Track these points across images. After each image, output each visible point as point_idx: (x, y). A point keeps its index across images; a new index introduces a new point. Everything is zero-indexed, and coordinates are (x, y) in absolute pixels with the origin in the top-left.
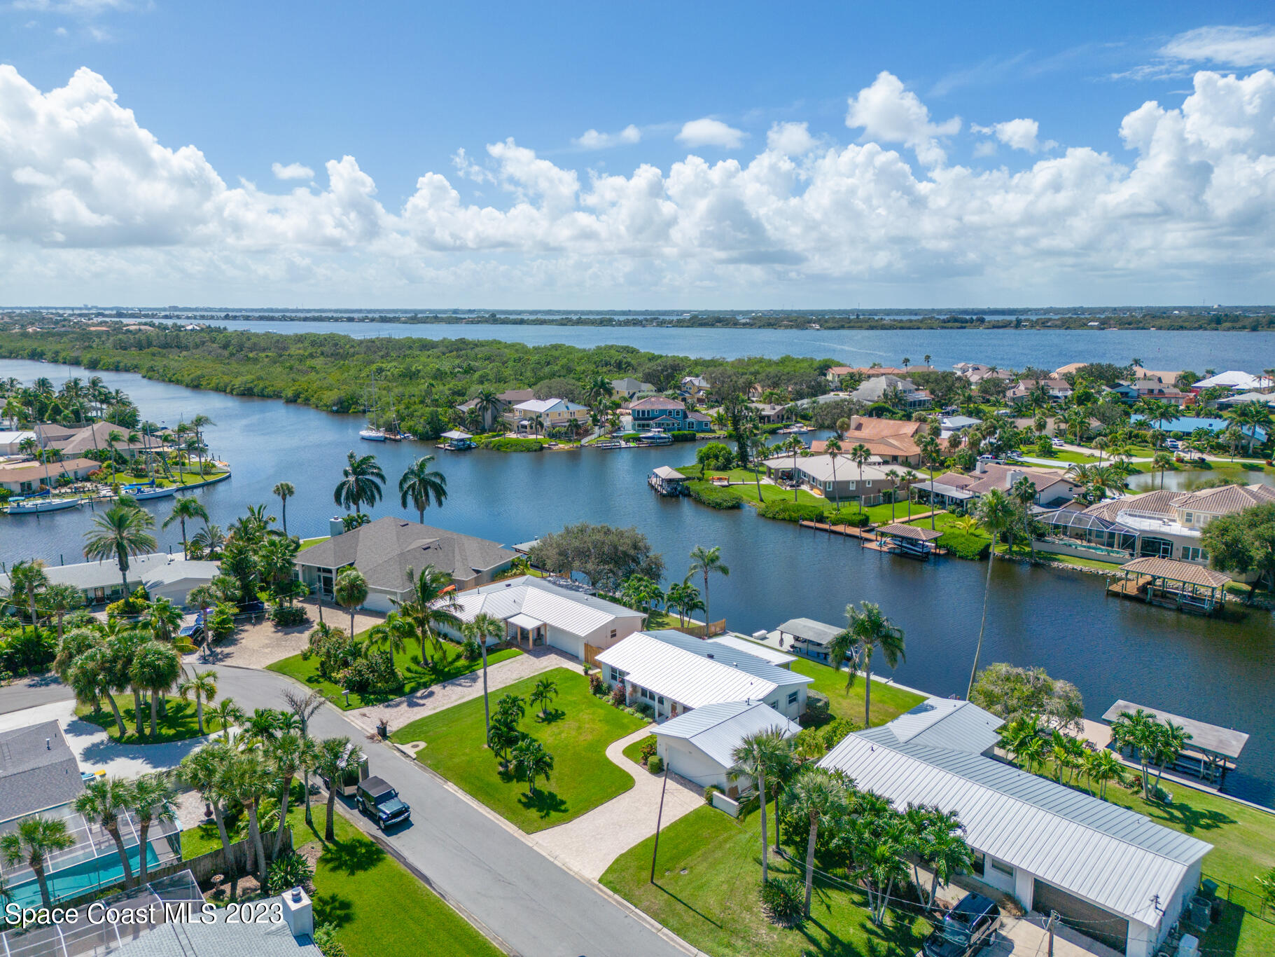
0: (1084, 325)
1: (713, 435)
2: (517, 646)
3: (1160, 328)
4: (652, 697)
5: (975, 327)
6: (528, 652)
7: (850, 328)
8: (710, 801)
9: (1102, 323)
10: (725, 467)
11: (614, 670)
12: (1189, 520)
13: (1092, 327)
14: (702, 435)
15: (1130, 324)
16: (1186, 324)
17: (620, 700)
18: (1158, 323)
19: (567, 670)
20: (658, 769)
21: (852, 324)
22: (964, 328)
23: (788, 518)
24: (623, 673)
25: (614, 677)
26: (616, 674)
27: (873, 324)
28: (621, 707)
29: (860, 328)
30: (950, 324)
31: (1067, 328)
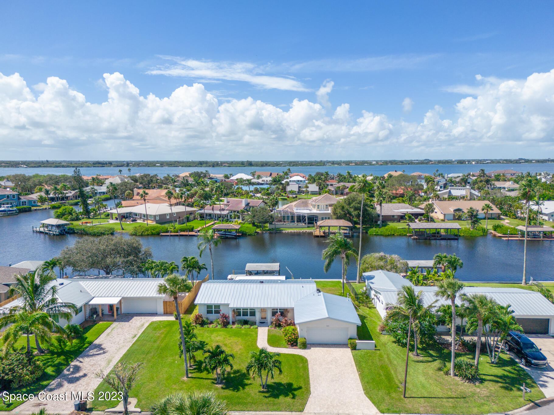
0: (155, 166)
1: (42, 208)
2: (101, 320)
3: (183, 166)
4: (245, 314)
5: (109, 166)
6: (115, 321)
7: (44, 167)
8: (354, 348)
9: (161, 165)
10: (77, 219)
11: (209, 307)
12: (318, 208)
13: (158, 166)
14: (35, 208)
15: (171, 165)
16: (191, 165)
17: (225, 324)
18: (181, 164)
19: (161, 322)
20: (305, 346)
21: (45, 165)
22: (104, 167)
23: (151, 233)
24: (218, 306)
25: (209, 312)
26: (212, 309)
27: (57, 165)
28: (230, 326)
29: (51, 167)
30: (97, 165)
31: (149, 166)
